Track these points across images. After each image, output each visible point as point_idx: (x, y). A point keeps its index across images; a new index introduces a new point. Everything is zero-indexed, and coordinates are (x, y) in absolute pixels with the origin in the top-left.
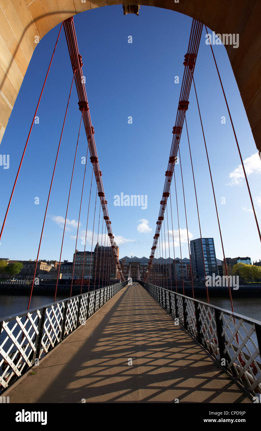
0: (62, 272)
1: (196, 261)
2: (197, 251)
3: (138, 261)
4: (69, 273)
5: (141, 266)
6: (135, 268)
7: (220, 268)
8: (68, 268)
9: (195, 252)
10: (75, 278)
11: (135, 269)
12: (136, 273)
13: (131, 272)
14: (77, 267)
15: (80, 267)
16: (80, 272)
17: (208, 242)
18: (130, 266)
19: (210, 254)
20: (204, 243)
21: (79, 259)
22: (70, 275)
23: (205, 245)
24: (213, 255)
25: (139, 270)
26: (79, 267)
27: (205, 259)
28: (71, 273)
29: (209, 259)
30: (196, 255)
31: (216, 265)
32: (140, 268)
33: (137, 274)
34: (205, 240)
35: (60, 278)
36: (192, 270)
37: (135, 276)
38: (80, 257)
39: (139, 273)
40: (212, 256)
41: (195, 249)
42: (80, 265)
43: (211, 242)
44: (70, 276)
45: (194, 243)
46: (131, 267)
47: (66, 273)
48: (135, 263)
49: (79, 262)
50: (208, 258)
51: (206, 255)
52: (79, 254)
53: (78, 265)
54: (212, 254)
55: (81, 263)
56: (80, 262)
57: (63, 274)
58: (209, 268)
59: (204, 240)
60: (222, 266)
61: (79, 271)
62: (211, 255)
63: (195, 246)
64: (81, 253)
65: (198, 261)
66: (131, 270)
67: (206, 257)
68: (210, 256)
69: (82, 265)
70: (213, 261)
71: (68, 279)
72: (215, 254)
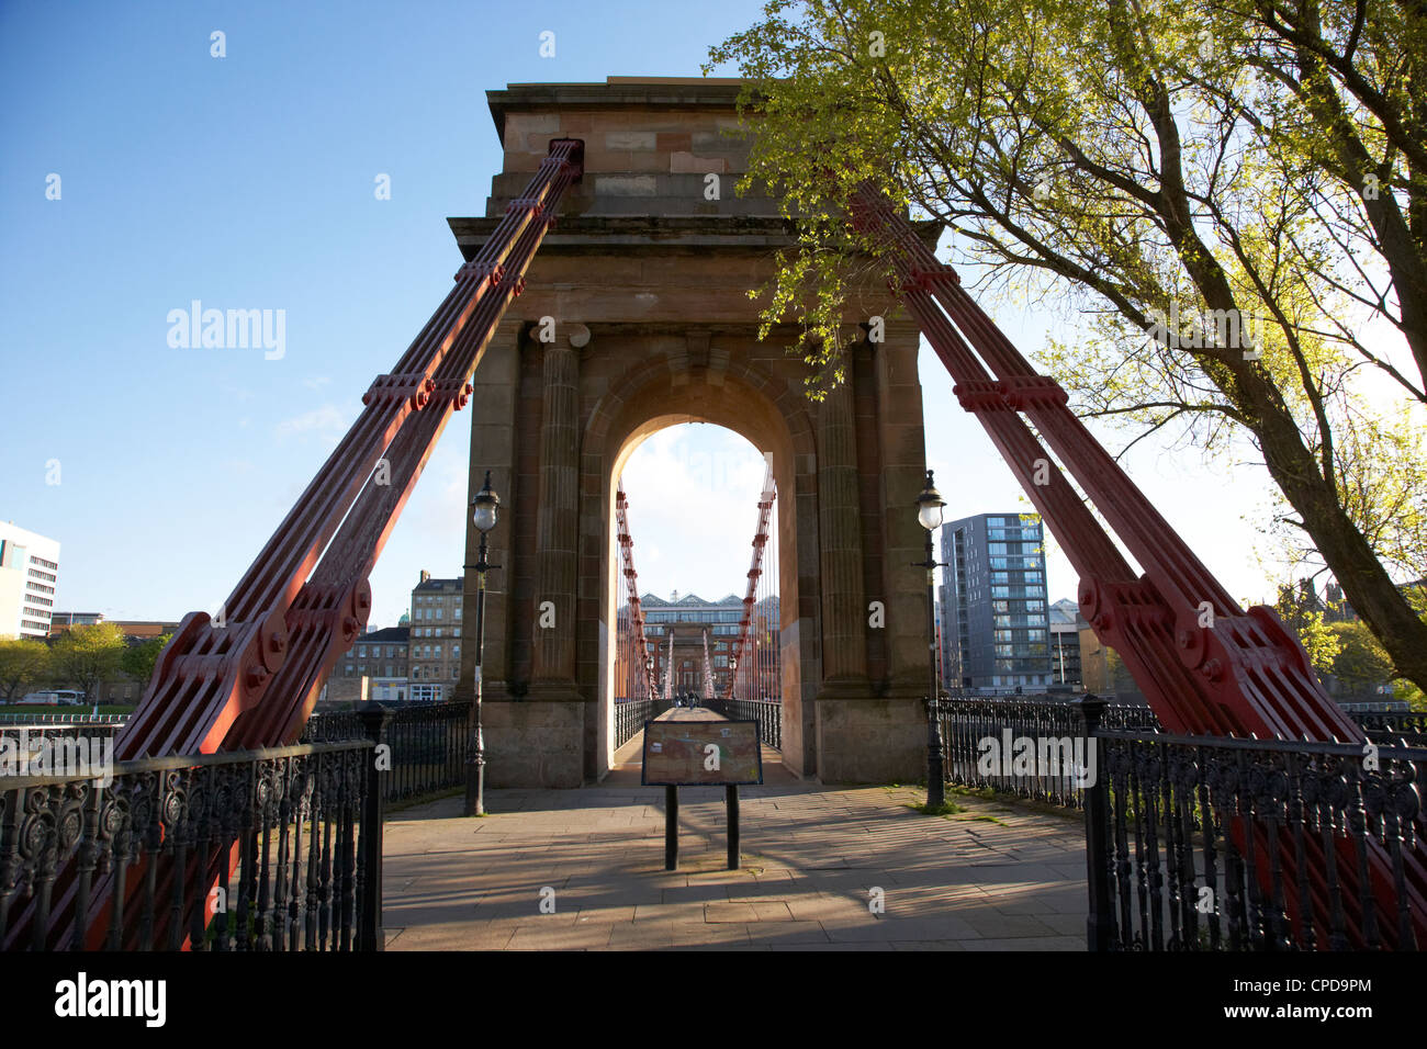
0: (363, 669)
1: (963, 614)
2: (969, 570)
3: (706, 619)
4: (395, 675)
5: (717, 637)
6: (693, 650)
7: (1070, 640)
8: (390, 651)
9: (961, 575)
10: (424, 694)
11: (691, 652)
12: (697, 668)
13: (675, 666)
14: (432, 649)
15: (442, 649)
16: (445, 671)
17: (1019, 532)
18: (671, 639)
19: (1023, 584)
20: (1001, 534)
21: (439, 613)
22: (399, 684)
23: (1004, 545)
24: (1035, 589)
25: (711, 656)
26: (438, 649)
27: (1002, 606)
28: (406, 676)
29: (1017, 607)
30: (963, 588)
31: (1046, 629)
32: (711, 647)
33: (702, 676)
34: (1007, 523)
35: (364, 697)
36: (946, 652)
37: (691, 682)
38: (440, 605)
39: (708, 671)
40: (1030, 591)
41: (961, 562)
42: (443, 637)
43: (1032, 531)
44: (404, 689)
45: (959, 535)
46: (674, 645)
47: (384, 675)
48: (691, 626)
49: (436, 626)
50: (1015, 600)
51: (1006, 589)
52: (437, 588)
53: (433, 637)
54: (1032, 585)
55: (447, 632)
56: (445, 626)
57: (375, 679)
58: (1014, 643)
59: (1002, 521)
60: (1075, 635)
61: (440, 666)
62: (1028, 589)
63: (960, 549)
64: (446, 587)
65: (969, 613)
66: (675, 658)
67: (1007, 596)
68: (1025, 590)
69: (451, 637)
70: (1035, 613)
71: (395, 698)
72: (1043, 584)
